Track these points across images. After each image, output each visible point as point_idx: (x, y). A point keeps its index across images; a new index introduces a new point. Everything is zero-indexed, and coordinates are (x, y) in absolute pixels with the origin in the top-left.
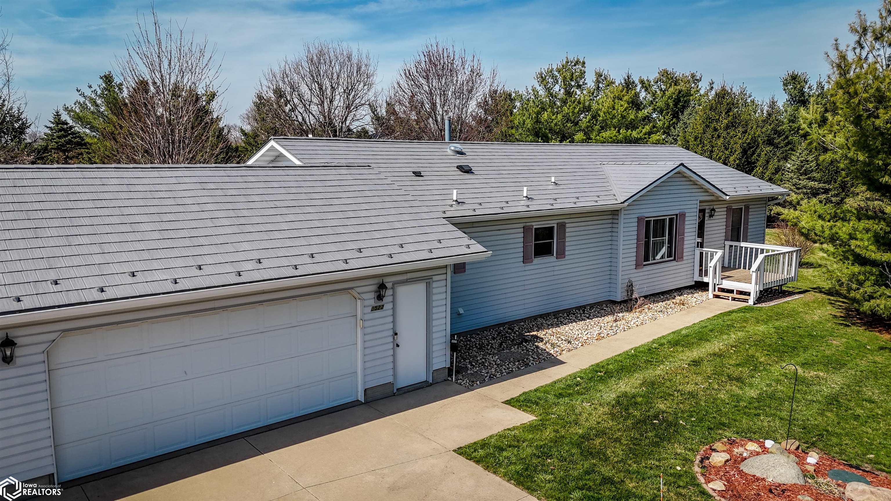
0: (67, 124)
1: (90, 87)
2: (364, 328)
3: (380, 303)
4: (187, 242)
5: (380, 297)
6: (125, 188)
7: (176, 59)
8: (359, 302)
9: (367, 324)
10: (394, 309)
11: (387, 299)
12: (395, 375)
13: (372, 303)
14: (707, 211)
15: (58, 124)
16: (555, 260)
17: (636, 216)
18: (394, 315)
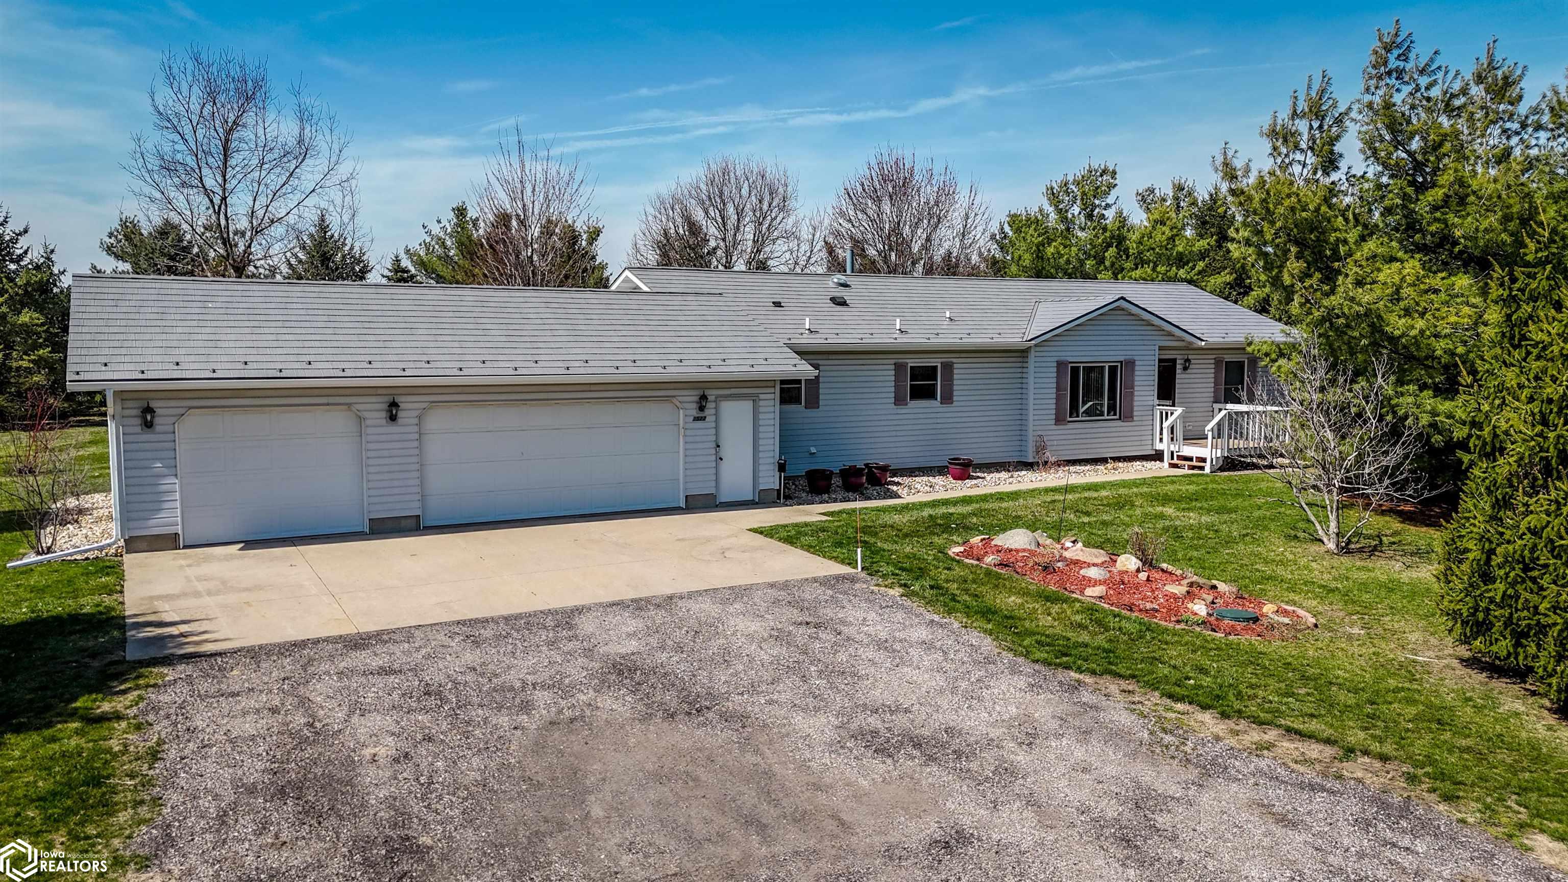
0: (408, 271)
1: (439, 222)
2: (685, 436)
3: (701, 415)
4: (528, 345)
5: (702, 408)
6: (479, 304)
7: (542, 184)
8: (681, 411)
9: (688, 432)
10: (717, 421)
11: (709, 411)
12: (717, 486)
13: (695, 413)
14: (1178, 362)
15: (396, 271)
16: (939, 404)
17: (1056, 359)
18: (717, 428)
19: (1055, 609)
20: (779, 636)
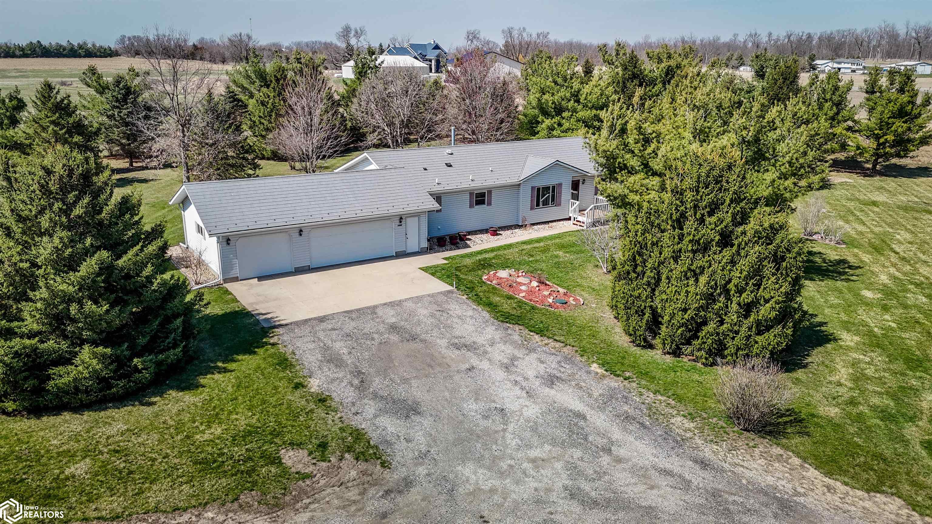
8: (392, 224)
9: (396, 231)
10: (406, 226)
11: (403, 223)
12: (406, 248)
13: (398, 224)
14: (579, 181)
16: (486, 206)
17: (531, 186)
19: (509, 301)
20: (432, 316)
